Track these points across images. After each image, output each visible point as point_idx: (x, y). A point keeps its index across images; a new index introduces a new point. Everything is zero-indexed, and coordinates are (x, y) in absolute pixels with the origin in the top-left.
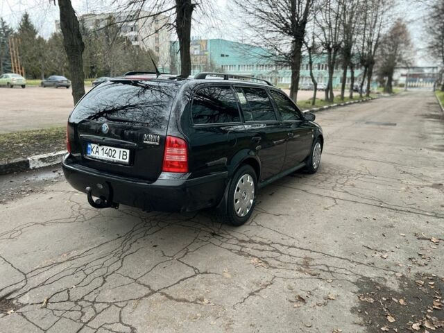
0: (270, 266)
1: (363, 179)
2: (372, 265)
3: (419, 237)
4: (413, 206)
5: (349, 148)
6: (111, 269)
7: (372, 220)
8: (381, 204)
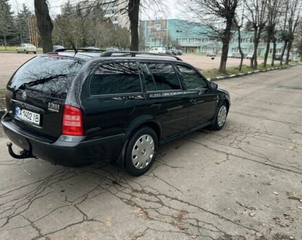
0: (148, 217)
1: (258, 137)
2: (237, 222)
3: (291, 196)
4: (294, 165)
5: (257, 108)
6: (18, 211)
7: (253, 177)
8: (267, 162)
